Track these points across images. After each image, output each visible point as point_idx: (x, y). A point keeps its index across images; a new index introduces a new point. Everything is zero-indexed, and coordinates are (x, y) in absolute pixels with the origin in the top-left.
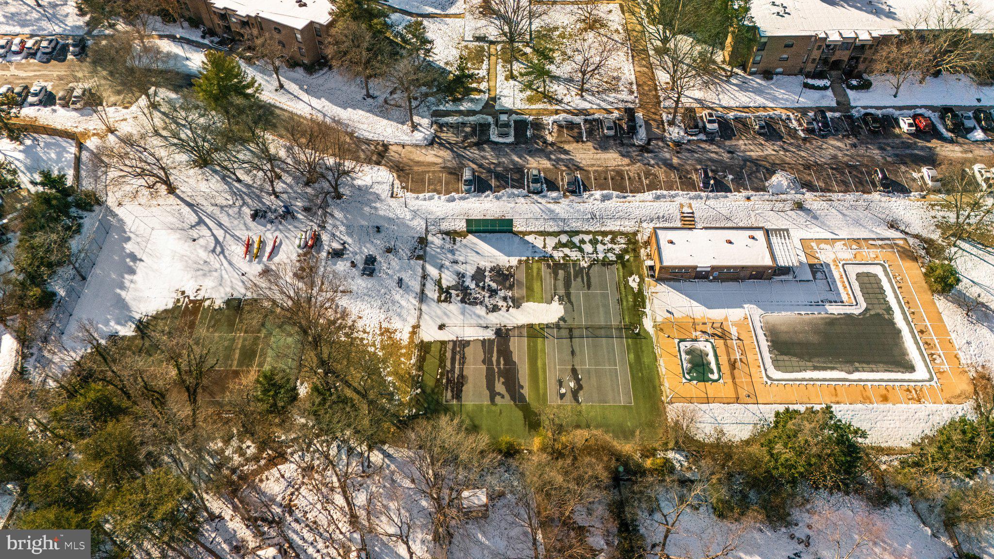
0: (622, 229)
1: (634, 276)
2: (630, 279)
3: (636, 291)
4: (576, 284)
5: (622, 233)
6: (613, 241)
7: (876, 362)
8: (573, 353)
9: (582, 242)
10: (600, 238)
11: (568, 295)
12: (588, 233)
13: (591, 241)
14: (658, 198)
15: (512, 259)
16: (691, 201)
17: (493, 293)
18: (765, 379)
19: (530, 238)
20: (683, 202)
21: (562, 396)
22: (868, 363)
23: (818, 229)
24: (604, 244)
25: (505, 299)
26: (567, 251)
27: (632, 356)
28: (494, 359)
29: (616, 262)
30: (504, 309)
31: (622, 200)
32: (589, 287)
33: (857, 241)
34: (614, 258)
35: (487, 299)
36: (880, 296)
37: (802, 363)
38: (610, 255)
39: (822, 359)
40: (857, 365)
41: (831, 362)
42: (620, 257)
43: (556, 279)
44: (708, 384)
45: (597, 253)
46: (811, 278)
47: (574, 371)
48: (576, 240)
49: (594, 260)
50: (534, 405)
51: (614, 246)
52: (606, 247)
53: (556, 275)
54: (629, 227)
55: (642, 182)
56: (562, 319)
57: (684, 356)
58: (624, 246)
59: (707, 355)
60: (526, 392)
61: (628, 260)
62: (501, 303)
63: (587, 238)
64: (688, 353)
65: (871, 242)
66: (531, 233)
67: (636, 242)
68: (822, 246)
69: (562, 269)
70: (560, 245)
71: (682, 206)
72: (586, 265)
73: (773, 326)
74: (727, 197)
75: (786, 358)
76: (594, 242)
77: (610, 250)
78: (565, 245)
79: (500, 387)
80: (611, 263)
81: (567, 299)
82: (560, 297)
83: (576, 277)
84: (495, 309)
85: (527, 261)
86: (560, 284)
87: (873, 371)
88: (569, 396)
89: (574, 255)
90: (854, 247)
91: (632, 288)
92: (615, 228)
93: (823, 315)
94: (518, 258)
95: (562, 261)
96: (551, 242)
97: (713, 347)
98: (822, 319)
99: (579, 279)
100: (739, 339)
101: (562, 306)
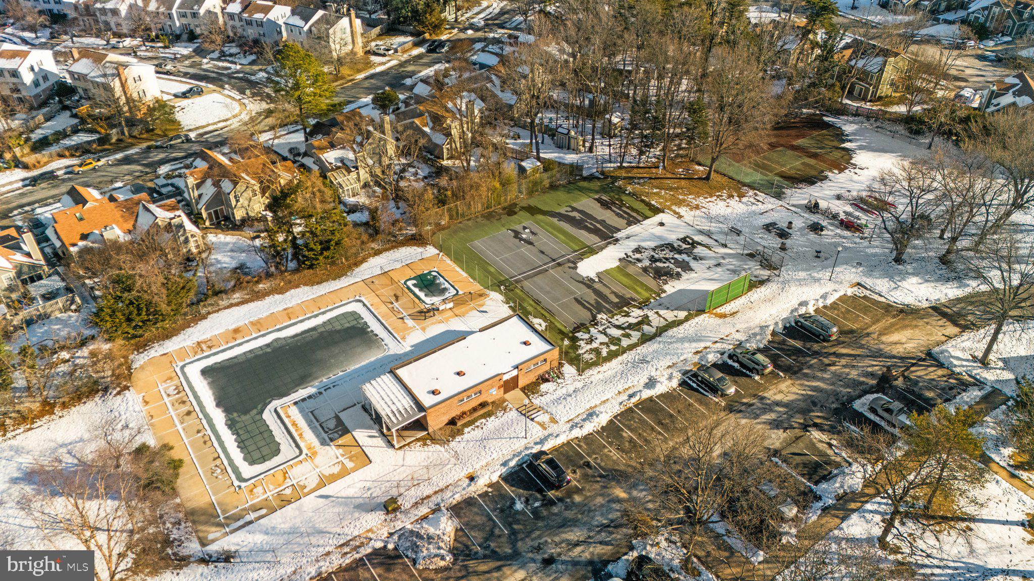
0: (599, 368)
1: (544, 328)
2: (544, 324)
3: (530, 317)
4: (591, 297)
5: (595, 364)
6: (597, 351)
7: (248, 361)
8: (543, 252)
9: (628, 336)
10: (613, 348)
11: (589, 287)
12: (631, 347)
13: (619, 340)
14: (591, 414)
15: (673, 290)
16: (546, 433)
17: (653, 260)
18: (363, 299)
19: (682, 314)
20: (555, 426)
21: (525, 228)
22: (256, 357)
23: (351, 492)
24: (601, 344)
25: (639, 260)
26: (632, 320)
27: (492, 270)
28: (598, 225)
29: (574, 333)
30: (630, 254)
31: (631, 392)
32: (576, 300)
33: (285, 502)
34: (578, 335)
35: (652, 253)
36: (244, 437)
37: (330, 327)
38: (586, 336)
39: (307, 339)
40: (269, 350)
41: (297, 341)
42: (574, 340)
43: (613, 292)
44: (413, 275)
45: (599, 331)
46: (343, 416)
47: (530, 243)
48: (636, 335)
49: (596, 324)
50: (540, 217)
51: (589, 347)
52: (598, 341)
53: (617, 296)
54: (595, 374)
55: (631, 430)
56: (576, 268)
57: (447, 285)
58: (580, 352)
59: (426, 295)
60: (555, 220)
61: (562, 340)
62: (638, 256)
63: (625, 342)
64: (445, 290)
65: (264, 511)
66: (687, 319)
67: (571, 362)
68: (336, 470)
69: (617, 303)
70: (645, 320)
71: (554, 421)
72: (599, 316)
73: (370, 348)
74: (504, 464)
75: (347, 325)
76: (615, 341)
77: (591, 340)
78: (640, 323)
79: (575, 214)
80: (577, 329)
81: (588, 283)
82: (594, 281)
83: (597, 302)
84: (638, 250)
85: (659, 295)
86: (606, 291)
87: (250, 351)
88: (521, 230)
89: (620, 320)
90: (288, 492)
91: (535, 317)
92: (607, 366)
93: (316, 383)
94: (669, 293)
95: (625, 309)
96: (656, 321)
97: (424, 302)
98: (316, 378)
99: (593, 302)
100: (402, 318)
101: (585, 276)
